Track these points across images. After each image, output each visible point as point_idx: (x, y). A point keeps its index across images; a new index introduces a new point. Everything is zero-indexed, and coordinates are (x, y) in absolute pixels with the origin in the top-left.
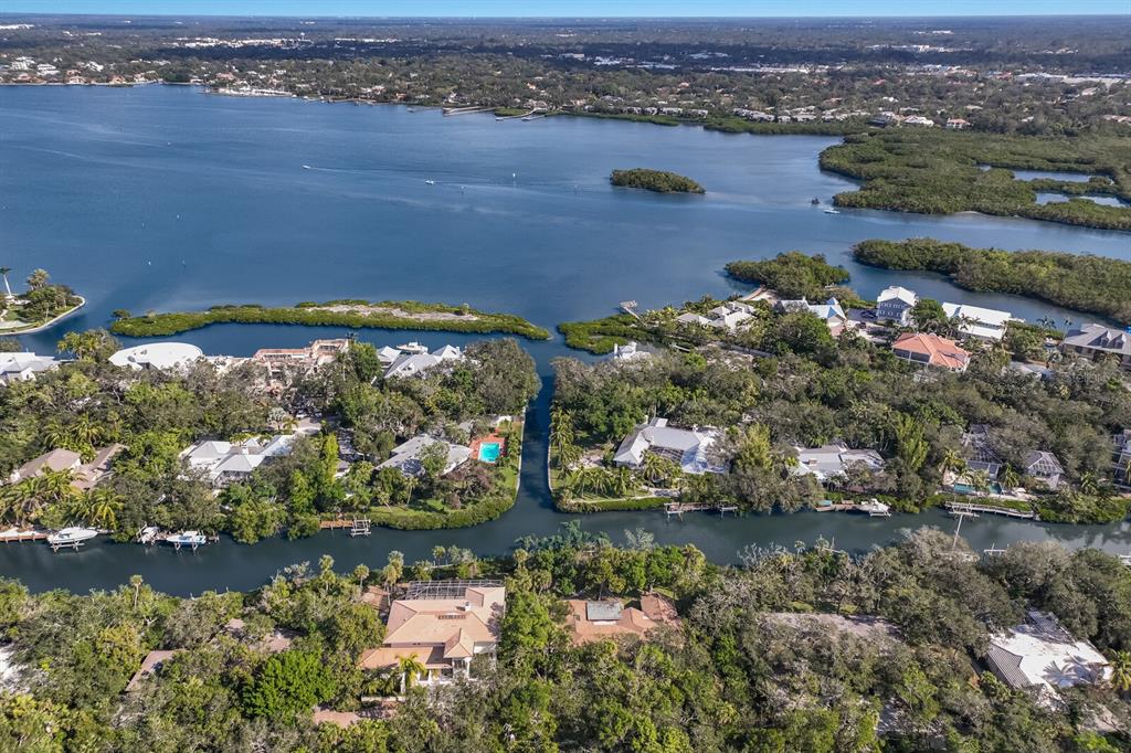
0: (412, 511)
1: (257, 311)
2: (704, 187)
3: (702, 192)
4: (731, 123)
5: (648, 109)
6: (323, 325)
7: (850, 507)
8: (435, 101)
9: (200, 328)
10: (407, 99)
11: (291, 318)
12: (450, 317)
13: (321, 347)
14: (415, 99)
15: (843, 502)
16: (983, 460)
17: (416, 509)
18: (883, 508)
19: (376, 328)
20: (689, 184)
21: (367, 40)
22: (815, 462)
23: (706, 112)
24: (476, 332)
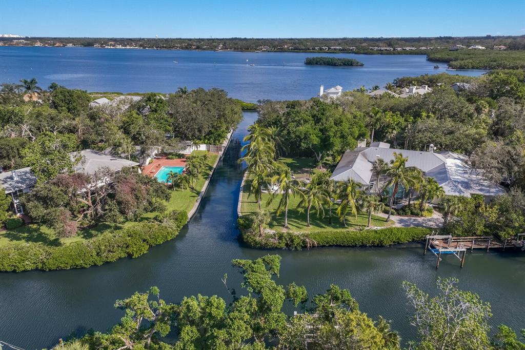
3: (362, 65)
5: (323, 48)
8: (212, 48)
10: (197, 48)
23: (355, 48)
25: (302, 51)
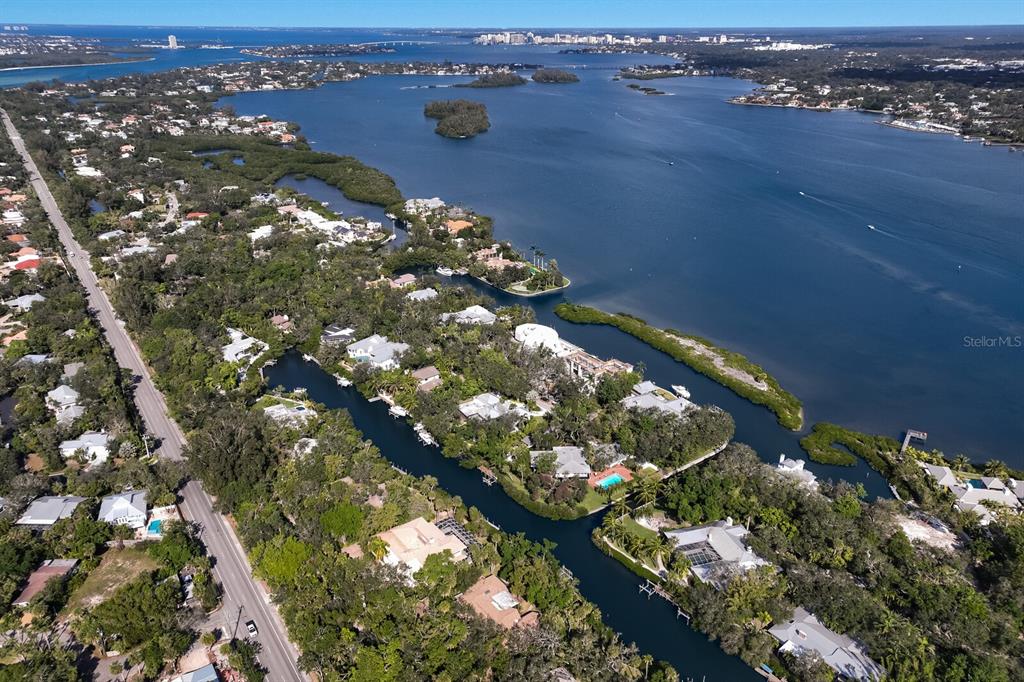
0: (523, 486)
1: (638, 325)
9: (595, 325)
11: (649, 337)
12: (748, 379)
13: (615, 365)
17: (526, 487)
22: (803, 636)
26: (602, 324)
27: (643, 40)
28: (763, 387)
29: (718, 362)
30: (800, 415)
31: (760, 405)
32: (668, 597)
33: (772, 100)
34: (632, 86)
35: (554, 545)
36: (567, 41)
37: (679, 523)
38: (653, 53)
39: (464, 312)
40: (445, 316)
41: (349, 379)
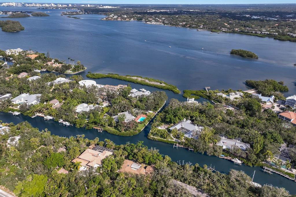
0: (114, 129)
1: (117, 76)
2: (258, 57)
3: (257, 58)
4: (283, 38)
5: (258, 32)
6: (128, 81)
7: (229, 159)
8: (197, 27)
9: (103, 78)
10: (190, 26)
11: (123, 78)
12: (159, 84)
13: (120, 86)
14: (192, 26)
15: (228, 157)
16: (285, 157)
17: (115, 129)
18: (239, 162)
19: (140, 84)
20: (253, 55)
21: (191, 11)
22: (226, 143)
23: (277, 34)
24: (162, 89)
25: (245, 33)
26: (105, 77)
27: (64, 6)
28: (163, 85)
29: (147, 81)
30: (178, 90)
31: (166, 89)
32: (182, 147)
33: (113, 19)
34: (69, 17)
35: (143, 142)
36: (38, 6)
37: (170, 125)
38: (69, 9)
39: (56, 80)
40: (49, 83)
41: (18, 112)
